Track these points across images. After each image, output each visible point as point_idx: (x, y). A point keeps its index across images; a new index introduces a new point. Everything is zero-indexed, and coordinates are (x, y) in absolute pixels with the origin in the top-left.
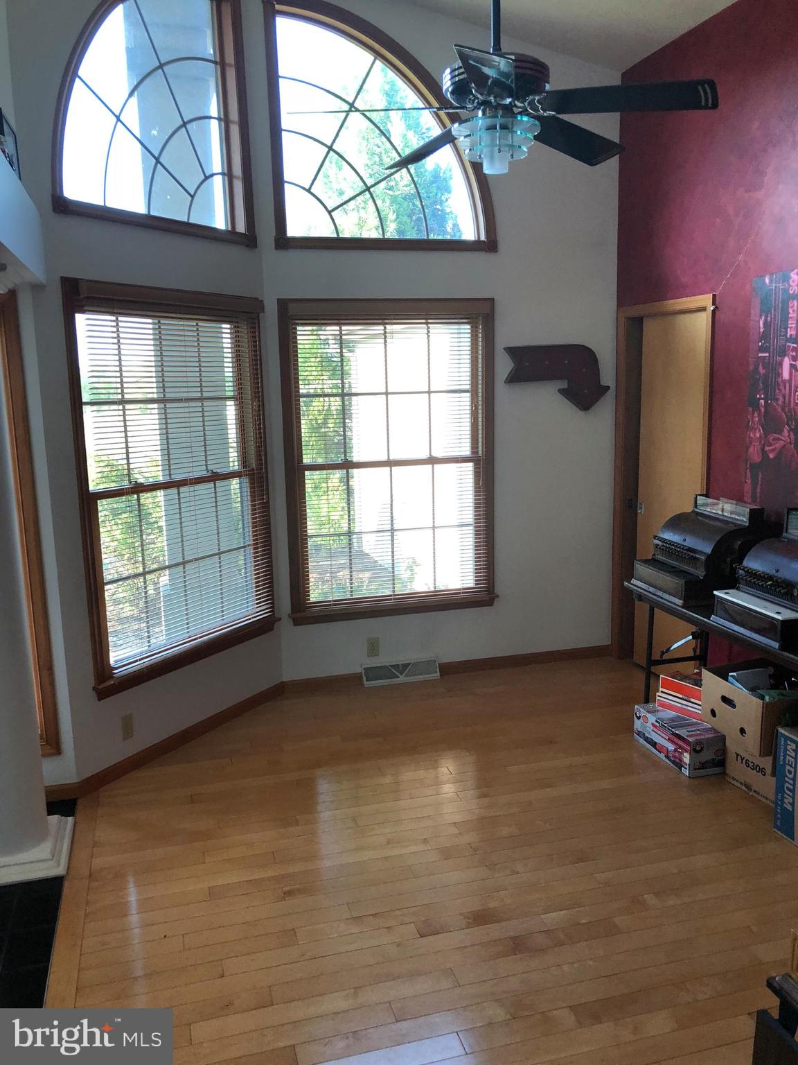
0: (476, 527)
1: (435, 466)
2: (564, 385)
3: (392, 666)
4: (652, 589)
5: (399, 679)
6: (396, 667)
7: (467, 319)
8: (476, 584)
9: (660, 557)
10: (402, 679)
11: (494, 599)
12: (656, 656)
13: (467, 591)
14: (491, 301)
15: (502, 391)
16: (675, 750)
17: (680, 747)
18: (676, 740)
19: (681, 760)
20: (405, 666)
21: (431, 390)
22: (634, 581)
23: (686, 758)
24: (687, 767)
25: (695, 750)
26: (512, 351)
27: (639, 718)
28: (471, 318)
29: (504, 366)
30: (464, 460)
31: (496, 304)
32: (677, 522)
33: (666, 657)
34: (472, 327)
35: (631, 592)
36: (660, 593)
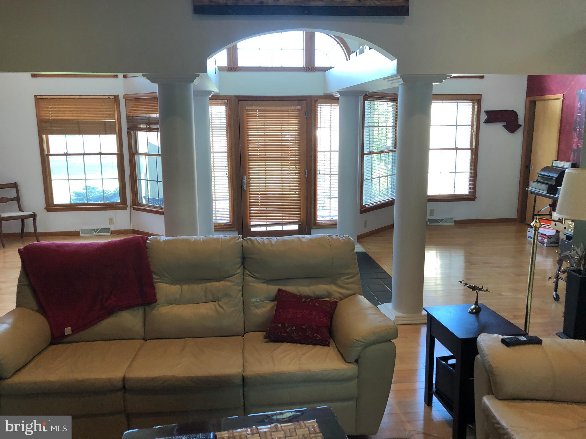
0: (470, 172)
1: (457, 150)
2: (505, 124)
3: (437, 219)
4: (536, 190)
5: (439, 224)
6: (439, 220)
7: (471, 101)
8: (469, 193)
9: (539, 180)
10: (441, 224)
11: (475, 198)
12: (536, 213)
13: (466, 195)
14: (481, 95)
15: (482, 125)
16: (542, 239)
17: (544, 237)
18: (542, 236)
19: (544, 241)
20: (443, 219)
21: (457, 124)
22: (529, 188)
23: (546, 240)
24: (546, 243)
25: (548, 238)
26: (487, 112)
27: (529, 232)
28: (472, 101)
29: (484, 117)
30: (468, 149)
31: (482, 96)
32: (546, 169)
33: (539, 213)
34: (473, 104)
35: (527, 191)
36: (539, 190)
